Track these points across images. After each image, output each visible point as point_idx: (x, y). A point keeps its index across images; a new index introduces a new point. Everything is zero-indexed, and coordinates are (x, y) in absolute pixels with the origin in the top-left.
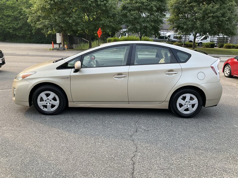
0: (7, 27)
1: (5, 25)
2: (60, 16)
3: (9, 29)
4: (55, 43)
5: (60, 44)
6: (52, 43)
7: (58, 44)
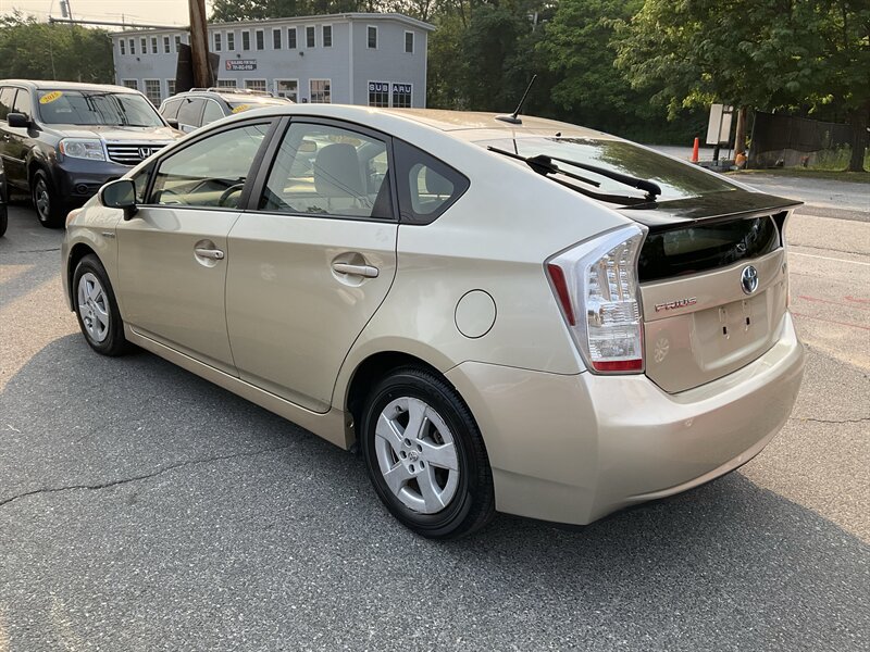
0: (610, 89)
1: (606, 82)
2: (723, 37)
3: (616, 95)
4: (703, 145)
5: (718, 147)
6: (692, 146)
7: (711, 146)
